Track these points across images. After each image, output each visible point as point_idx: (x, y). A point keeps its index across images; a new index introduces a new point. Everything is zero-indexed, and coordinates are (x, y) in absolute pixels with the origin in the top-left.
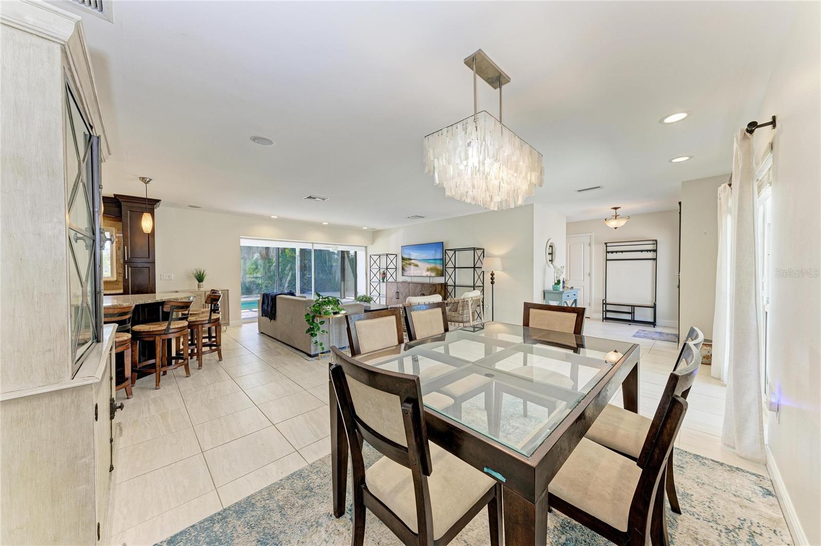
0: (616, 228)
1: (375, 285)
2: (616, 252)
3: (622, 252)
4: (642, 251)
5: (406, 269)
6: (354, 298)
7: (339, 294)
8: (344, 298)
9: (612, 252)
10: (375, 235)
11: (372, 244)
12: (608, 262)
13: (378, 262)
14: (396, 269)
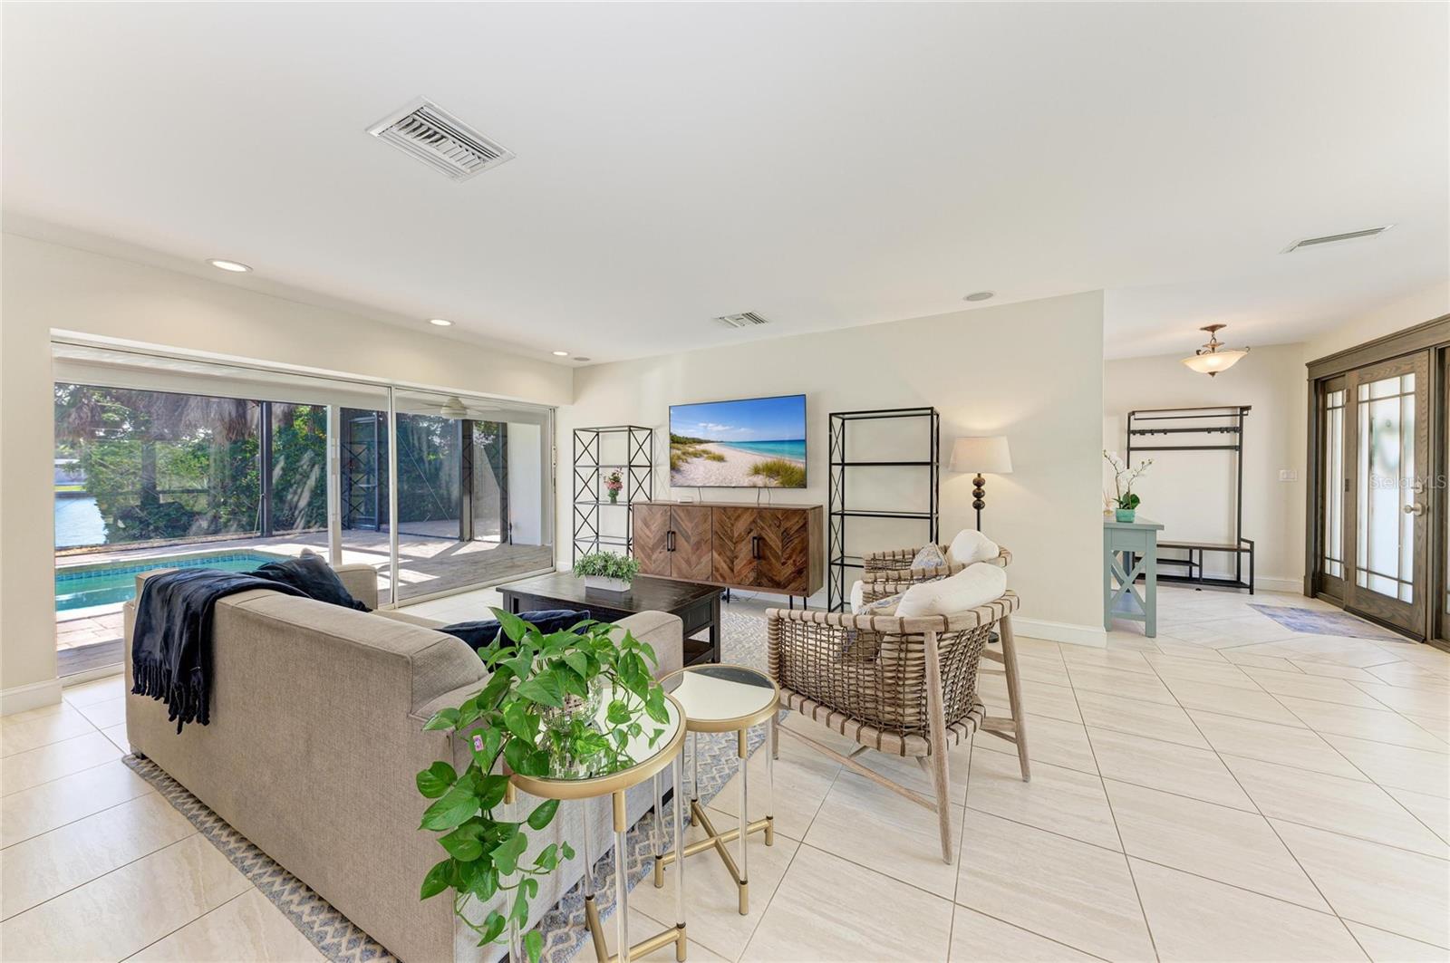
0: (1213, 374)
1: (585, 509)
2: (1152, 432)
3: (1165, 431)
4: (1209, 430)
5: (684, 467)
6: (498, 538)
7: (458, 529)
8: (471, 539)
9: (1142, 432)
10: (581, 375)
11: (574, 400)
12: (1131, 452)
13: (593, 449)
14: (651, 466)
